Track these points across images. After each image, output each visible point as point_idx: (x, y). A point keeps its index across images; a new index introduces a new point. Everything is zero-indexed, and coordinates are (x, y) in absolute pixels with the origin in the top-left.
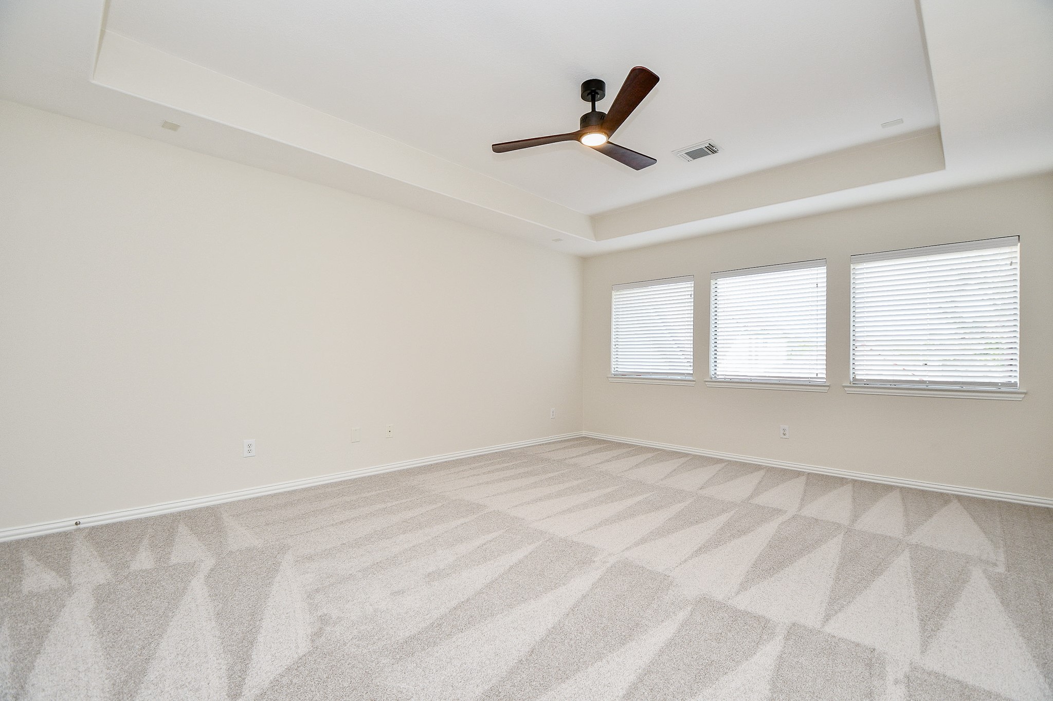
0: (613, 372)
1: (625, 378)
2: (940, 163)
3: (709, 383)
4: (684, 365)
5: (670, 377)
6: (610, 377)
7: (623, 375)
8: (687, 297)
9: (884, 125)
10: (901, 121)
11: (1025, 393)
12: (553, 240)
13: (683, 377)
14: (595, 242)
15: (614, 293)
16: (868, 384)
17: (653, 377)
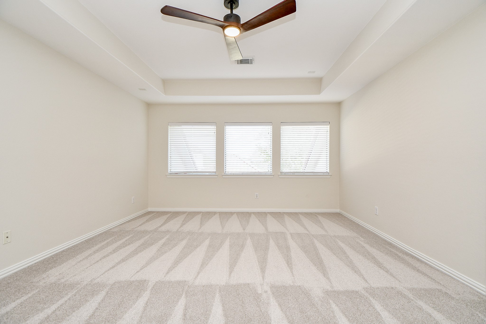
0: (169, 172)
1: (177, 175)
2: (319, 91)
3: (224, 176)
4: (211, 167)
5: (203, 174)
6: (168, 175)
7: (176, 173)
8: (212, 133)
9: (309, 72)
10: (314, 72)
11: (331, 175)
12: (139, 89)
13: (210, 174)
14: (165, 96)
15: (169, 127)
16: (286, 174)
17: (194, 174)
